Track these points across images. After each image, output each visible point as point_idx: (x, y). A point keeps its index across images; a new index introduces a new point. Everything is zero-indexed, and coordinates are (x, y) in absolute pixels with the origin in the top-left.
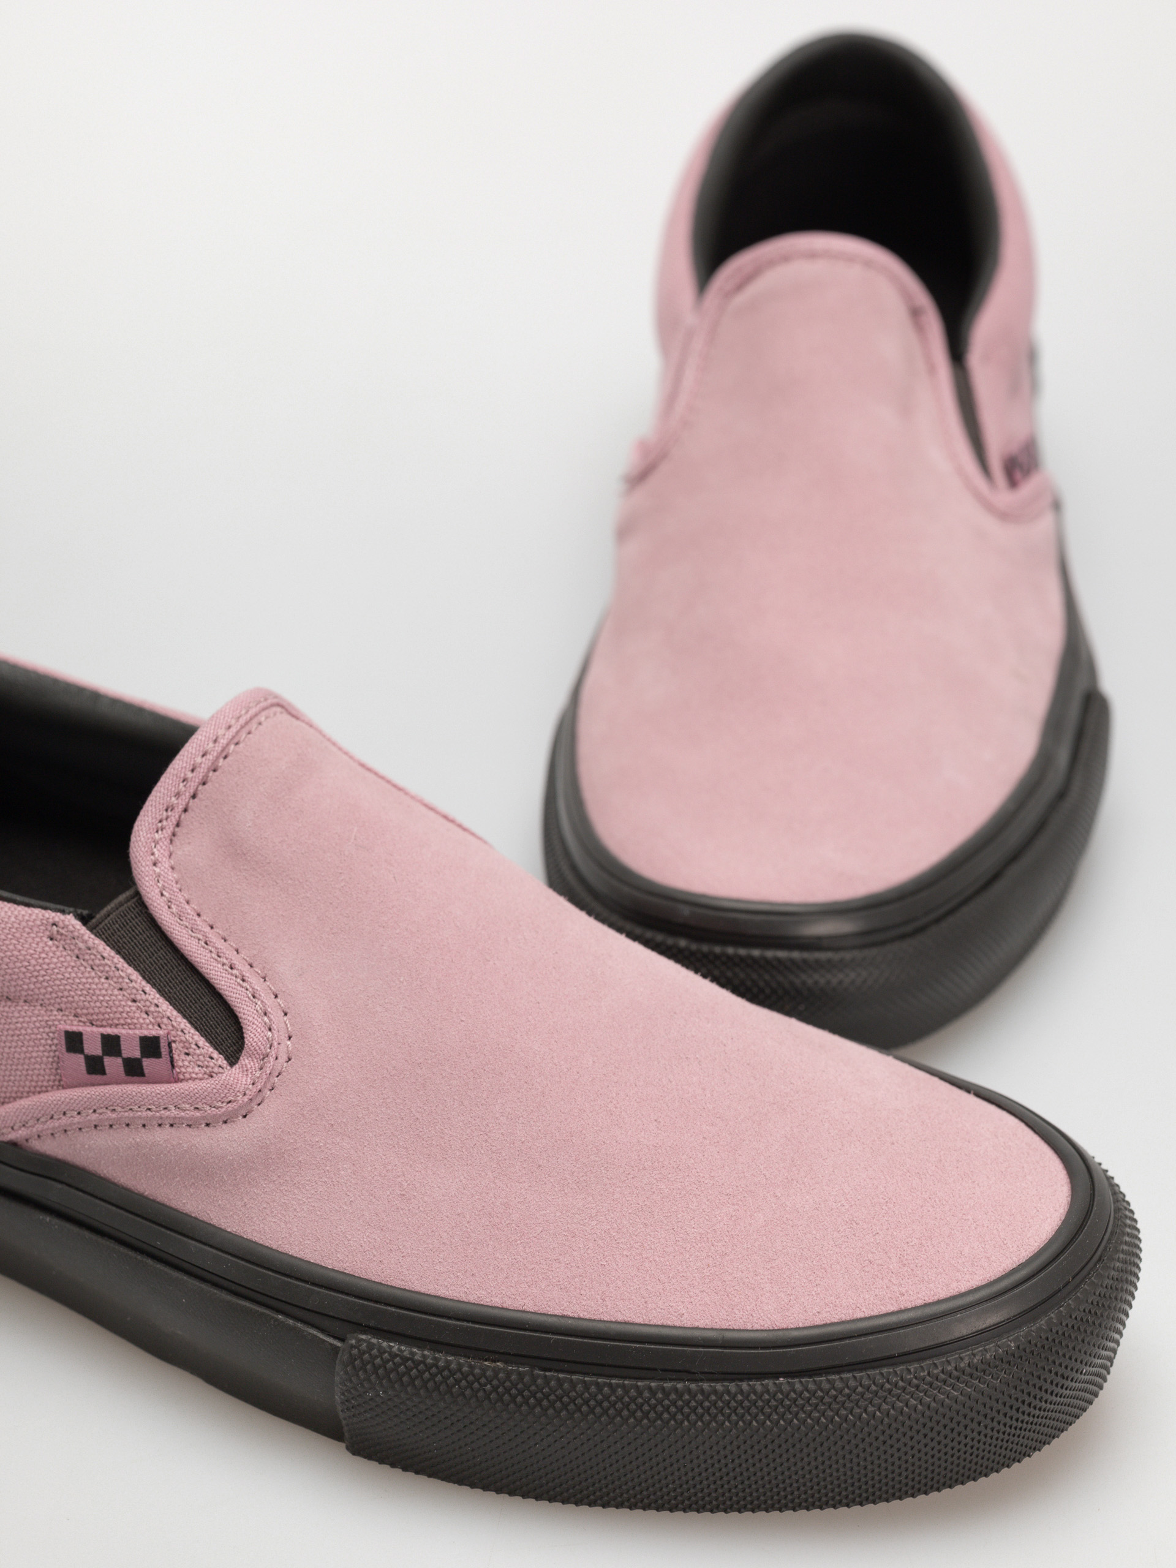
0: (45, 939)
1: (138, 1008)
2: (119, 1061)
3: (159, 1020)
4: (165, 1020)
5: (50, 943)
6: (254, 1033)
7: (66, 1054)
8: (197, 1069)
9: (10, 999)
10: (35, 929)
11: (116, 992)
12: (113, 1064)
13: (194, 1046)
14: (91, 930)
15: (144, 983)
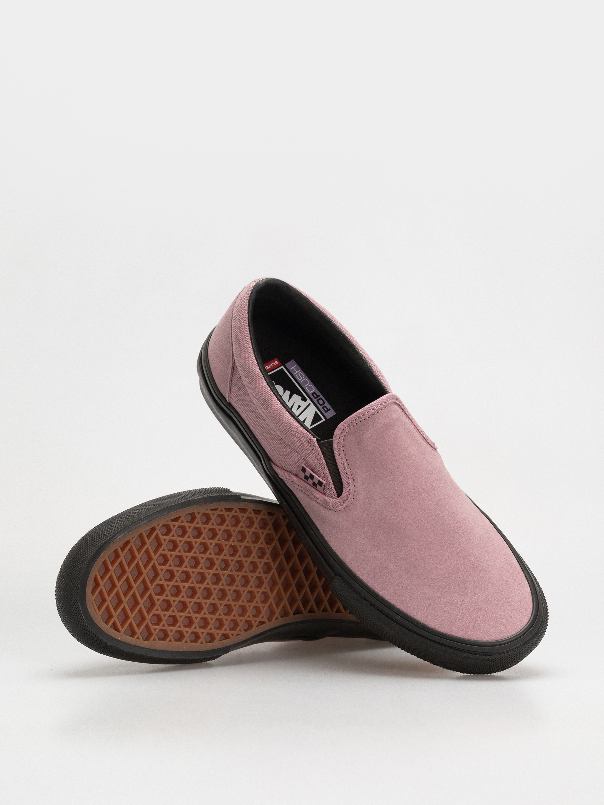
0: (307, 441)
1: (322, 471)
2: (312, 481)
3: (325, 477)
4: (327, 477)
5: (308, 443)
6: (344, 494)
7: (301, 471)
8: (329, 493)
9: (293, 449)
10: (305, 438)
11: (318, 464)
12: (310, 481)
13: (331, 488)
14: (318, 445)
15: (326, 466)
